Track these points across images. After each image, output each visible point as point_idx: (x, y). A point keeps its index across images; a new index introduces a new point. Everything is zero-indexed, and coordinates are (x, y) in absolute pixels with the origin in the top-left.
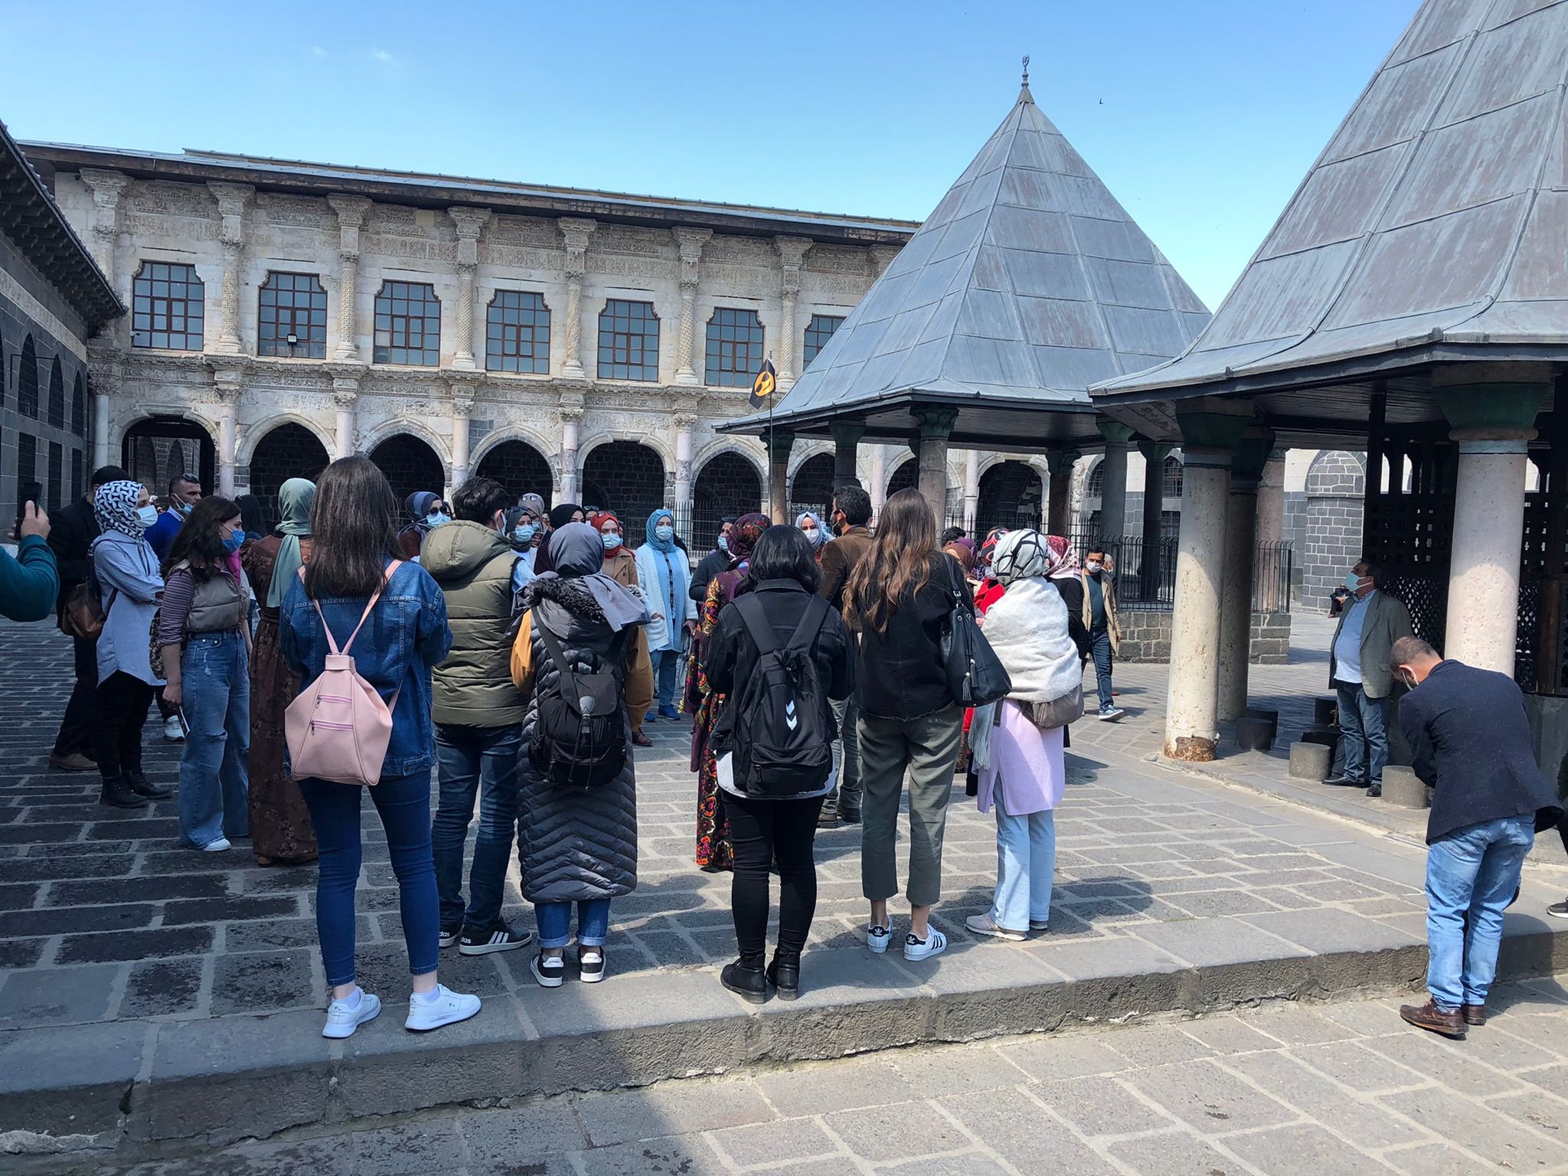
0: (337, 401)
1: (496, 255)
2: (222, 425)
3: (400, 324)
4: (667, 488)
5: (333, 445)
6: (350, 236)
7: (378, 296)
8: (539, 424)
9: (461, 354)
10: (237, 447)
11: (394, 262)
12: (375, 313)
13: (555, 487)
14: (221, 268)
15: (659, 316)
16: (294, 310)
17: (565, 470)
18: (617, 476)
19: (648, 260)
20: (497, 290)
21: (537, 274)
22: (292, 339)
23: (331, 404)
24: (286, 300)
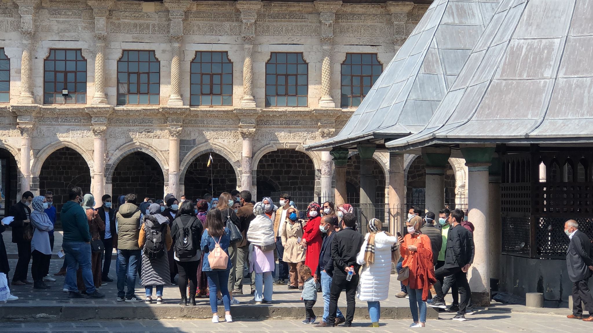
0: (94, 131)
1: (196, 28)
2: (22, 150)
3: (134, 78)
4: (316, 180)
5: (92, 161)
6: (101, 22)
7: (119, 61)
8: (226, 140)
9: (174, 96)
10: (31, 164)
11: (129, 37)
12: (118, 72)
13: (238, 183)
14: (21, 49)
15: (307, 61)
16: (66, 73)
17: (243, 171)
18: (287, 173)
19: (299, 24)
20: (196, 52)
21: (224, 39)
22: (65, 92)
23: (91, 133)
24: (61, 66)
